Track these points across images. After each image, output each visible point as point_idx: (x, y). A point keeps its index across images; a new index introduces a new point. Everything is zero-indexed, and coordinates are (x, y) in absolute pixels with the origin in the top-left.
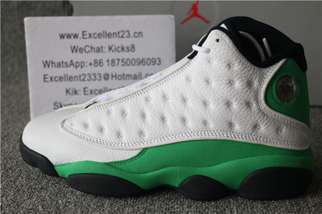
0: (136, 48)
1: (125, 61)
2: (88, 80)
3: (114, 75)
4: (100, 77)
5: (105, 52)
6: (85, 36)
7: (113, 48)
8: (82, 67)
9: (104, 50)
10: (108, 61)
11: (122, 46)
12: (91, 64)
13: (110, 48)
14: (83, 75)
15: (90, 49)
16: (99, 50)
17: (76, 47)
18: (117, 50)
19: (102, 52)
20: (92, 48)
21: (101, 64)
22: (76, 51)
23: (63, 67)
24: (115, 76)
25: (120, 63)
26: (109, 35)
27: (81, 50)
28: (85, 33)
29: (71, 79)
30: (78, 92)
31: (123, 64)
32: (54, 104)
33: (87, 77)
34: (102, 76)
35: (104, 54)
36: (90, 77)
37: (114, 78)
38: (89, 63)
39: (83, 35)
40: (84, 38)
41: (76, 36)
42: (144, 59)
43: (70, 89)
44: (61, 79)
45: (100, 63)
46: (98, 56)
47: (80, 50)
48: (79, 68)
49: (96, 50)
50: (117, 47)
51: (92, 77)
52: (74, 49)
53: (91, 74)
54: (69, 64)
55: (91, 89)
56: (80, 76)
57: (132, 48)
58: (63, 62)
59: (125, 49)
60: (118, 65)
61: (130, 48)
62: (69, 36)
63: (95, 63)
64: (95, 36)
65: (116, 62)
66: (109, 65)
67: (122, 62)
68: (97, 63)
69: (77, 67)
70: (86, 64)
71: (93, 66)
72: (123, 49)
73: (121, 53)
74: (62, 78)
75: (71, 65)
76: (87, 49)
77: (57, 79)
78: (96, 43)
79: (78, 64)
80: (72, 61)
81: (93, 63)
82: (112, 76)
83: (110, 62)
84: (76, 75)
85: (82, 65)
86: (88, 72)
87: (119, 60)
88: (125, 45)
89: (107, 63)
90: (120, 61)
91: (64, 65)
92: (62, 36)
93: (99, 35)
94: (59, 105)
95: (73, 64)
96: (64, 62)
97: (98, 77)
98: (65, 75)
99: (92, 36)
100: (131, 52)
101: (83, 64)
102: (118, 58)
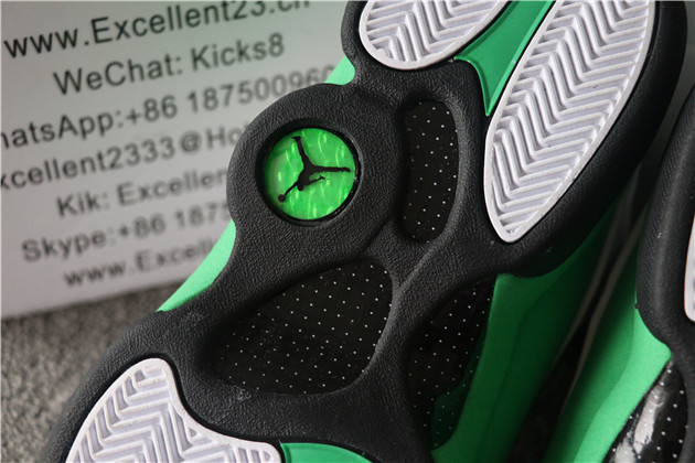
0: (284, 42)
1: (251, 87)
2: (130, 163)
3: (215, 132)
4: (170, 146)
5: (180, 72)
6: (101, 35)
7: (208, 56)
8: (102, 129)
9: (174, 66)
10: (192, 96)
11: (239, 43)
12: (133, 117)
13: (197, 58)
14: (110, 151)
15: (125, 71)
16: (157, 70)
17: (75, 75)
18: (221, 58)
19: (170, 73)
20: (131, 68)
21: (169, 110)
22: (78, 88)
23: (35, 140)
24: (221, 136)
25: (235, 95)
26: (192, 17)
27: (94, 81)
28: (99, 25)
29: (68, 169)
30: (100, 201)
31: (245, 96)
32: (25, 247)
33: (126, 156)
34: (176, 145)
35: (176, 77)
36: (135, 153)
37: (216, 143)
38: (127, 112)
39: (96, 31)
40: (97, 41)
41: (68, 40)
42: (314, 71)
43: (70, 199)
44: (33, 176)
45: (164, 107)
46: (157, 89)
47: (89, 82)
48: (95, 136)
49: (146, 71)
50: (219, 50)
51: (143, 152)
52: (67, 82)
53: (139, 143)
54: (56, 129)
55: (143, 184)
56: (100, 157)
57: (273, 44)
58: (32, 128)
59: (250, 52)
60: (227, 102)
61: (267, 47)
62: (43, 44)
63: (148, 110)
64: (141, 27)
65: (221, 95)
66: (195, 108)
67: (241, 91)
68: (154, 108)
69: (84, 133)
70: (116, 120)
71: (141, 121)
72: (242, 53)
73: (236, 65)
74: (40, 173)
75: (62, 130)
76: (116, 74)
77: (19, 179)
78: (145, 49)
79: (87, 125)
80: (64, 119)
81: (140, 110)
82: (210, 138)
83: (200, 99)
84: (84, 155)
85: (103, 123)
86: (128, 140)
87: (230, 87)
88: (249, 40)
89: (189, 103)
90: (235, 90)
91: (39, 135)
92: (16, 48)
93: (156, 24)
94: (41, 247)
95: (71, 127)
96: (38, 125)
97: (161, 148)
98: (47, 164)
99: (128, 28)
100: (269, 58)
101: (105, 122)
102: (227, 81)
